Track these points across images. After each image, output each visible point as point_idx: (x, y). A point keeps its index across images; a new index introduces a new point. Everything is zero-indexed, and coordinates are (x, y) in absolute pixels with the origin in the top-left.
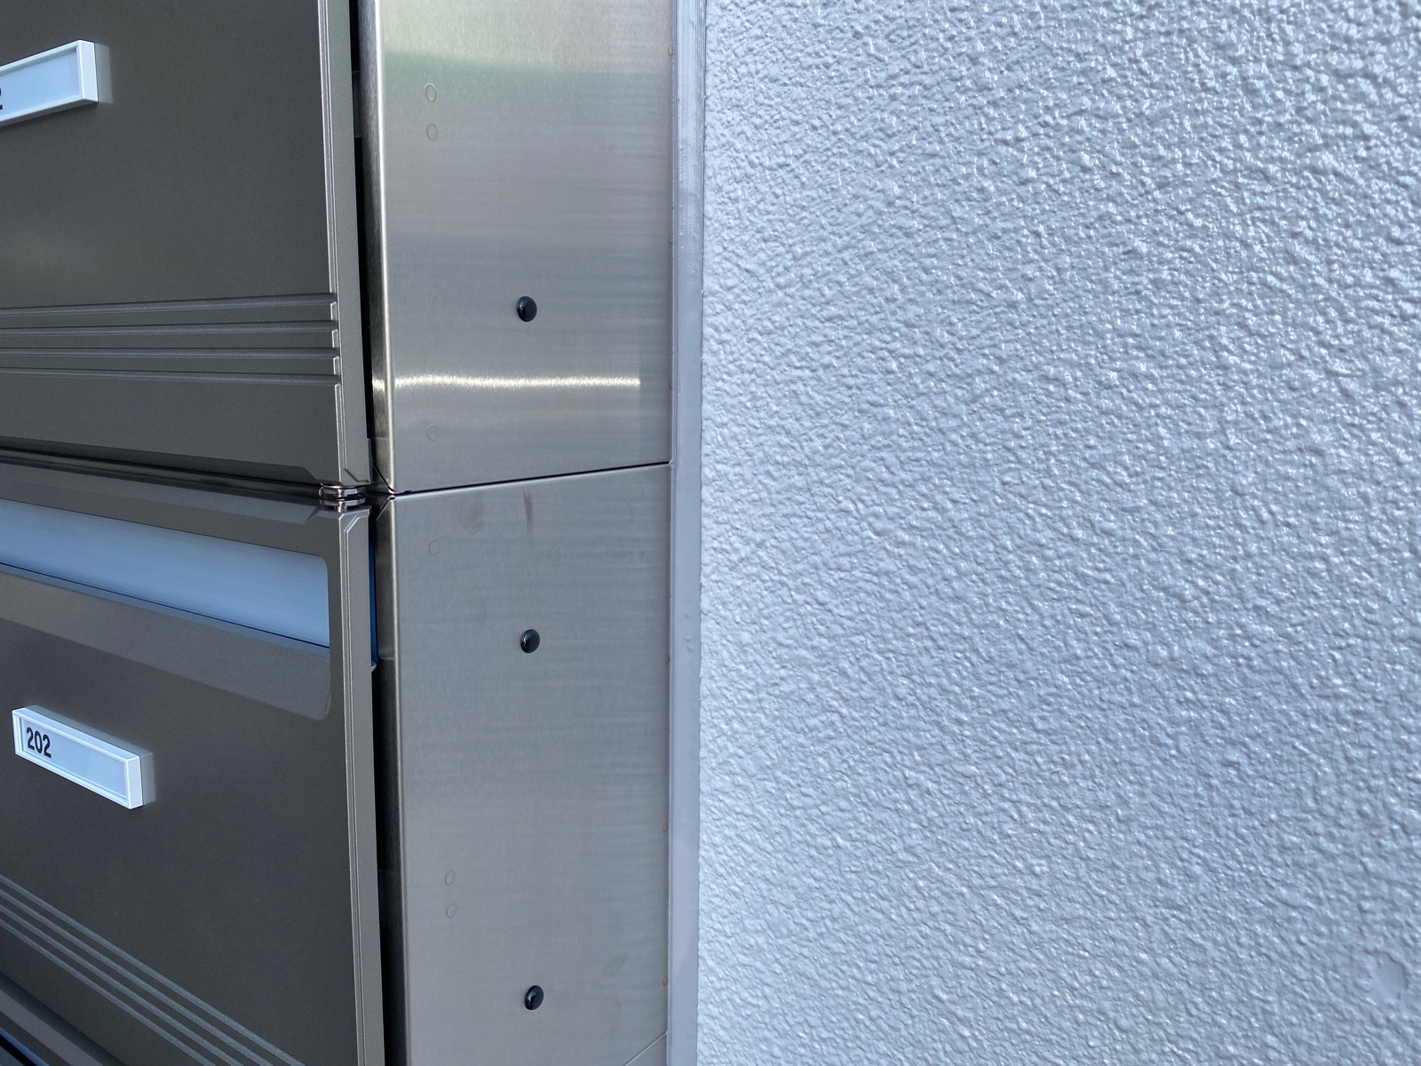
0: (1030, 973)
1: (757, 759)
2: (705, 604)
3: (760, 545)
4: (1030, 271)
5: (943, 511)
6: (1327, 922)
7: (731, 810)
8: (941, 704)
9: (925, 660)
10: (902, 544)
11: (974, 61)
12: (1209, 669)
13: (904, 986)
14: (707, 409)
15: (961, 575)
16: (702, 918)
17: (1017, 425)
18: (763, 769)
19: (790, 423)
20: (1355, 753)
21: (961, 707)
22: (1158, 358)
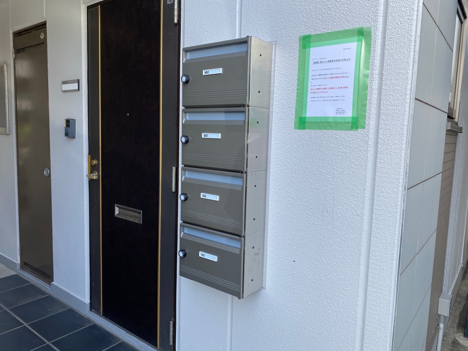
0: (300, 217)
1: (275, 200)
2: (270, 184)
3: (276, 178)
4: (300, 155)
5: (293, 175)
6: (322, 209)
7: (272, 205)
8: (292, 193)
9: (291, 189)
10: (289, 178)
11: (296, 137)
12: (313, 188)
13: (289, 220)
14: (271, 165)
15: (294, 181)
16: (269, 217)
17: (299, 168)
18: (276, 200)
19: (279, 167)
20: (324, 195)
21: (294, 193)
22: (310, 163)
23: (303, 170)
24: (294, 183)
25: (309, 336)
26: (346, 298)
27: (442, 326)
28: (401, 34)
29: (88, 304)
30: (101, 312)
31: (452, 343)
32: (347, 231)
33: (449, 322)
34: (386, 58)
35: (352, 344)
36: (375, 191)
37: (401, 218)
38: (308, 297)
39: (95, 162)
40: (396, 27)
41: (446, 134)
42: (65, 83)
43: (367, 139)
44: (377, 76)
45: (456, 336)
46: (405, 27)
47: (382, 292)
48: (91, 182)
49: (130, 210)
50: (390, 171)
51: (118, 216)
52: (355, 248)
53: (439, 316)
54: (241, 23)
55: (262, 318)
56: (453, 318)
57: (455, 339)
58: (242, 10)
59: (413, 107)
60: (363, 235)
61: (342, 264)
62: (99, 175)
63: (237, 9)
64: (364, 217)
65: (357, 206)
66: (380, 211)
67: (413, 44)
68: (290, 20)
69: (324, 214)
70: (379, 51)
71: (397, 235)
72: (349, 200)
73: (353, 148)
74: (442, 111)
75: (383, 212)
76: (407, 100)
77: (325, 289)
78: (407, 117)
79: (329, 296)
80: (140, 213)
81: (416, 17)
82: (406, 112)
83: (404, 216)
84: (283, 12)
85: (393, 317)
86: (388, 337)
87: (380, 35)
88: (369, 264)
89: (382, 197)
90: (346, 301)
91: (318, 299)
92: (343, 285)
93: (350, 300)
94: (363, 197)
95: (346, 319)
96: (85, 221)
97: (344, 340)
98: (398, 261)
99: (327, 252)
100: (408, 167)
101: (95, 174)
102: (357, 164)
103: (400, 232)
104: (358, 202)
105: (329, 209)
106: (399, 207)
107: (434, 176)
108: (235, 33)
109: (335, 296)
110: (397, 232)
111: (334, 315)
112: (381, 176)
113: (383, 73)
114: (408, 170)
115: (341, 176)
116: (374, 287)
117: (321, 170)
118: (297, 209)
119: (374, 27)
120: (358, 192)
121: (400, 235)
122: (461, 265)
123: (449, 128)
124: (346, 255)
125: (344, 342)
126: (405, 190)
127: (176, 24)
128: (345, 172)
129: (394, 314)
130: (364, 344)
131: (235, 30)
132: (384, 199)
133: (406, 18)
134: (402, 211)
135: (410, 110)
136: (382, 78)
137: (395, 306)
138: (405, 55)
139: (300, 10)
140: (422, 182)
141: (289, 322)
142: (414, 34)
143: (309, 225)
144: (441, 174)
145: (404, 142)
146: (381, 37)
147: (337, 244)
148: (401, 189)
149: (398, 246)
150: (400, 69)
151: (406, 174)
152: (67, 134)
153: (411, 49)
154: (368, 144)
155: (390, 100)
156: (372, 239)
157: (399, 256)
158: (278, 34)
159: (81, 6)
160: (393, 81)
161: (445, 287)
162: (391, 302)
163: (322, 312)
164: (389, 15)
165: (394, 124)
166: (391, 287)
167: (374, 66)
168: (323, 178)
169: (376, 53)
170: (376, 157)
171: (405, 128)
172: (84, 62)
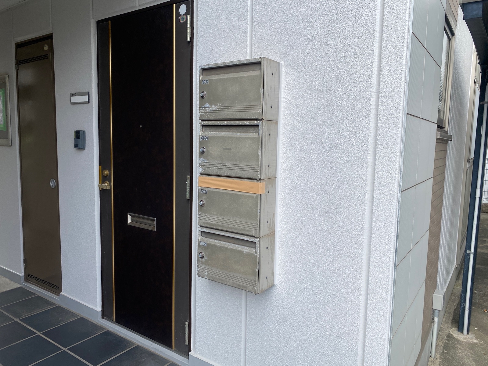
0: (308, 219)
5: (301, 181)
6: (328, 211)
10: (298, 184)
13: (298, 222)
17: (307, 175)
19: (289, 174)
20: (329, 198)
22: (316, 170)
23: (310, 177)
24: (303, 189)
25: (318, 326)
26: (351, 290)
27: (436, 319)
28: (394, 58)
29: (100, 312)
30: (113, 319)
31: (447, 337)
32: (350, 230)
33: (444, 319)
34: (382, 78)
35: (357, 330)
36: (374, 194)
37: (397, 217)
38: (317, 290)
39: (106, 172)
40: (390, 52)
41: (436, 143)
42: (74, 95)
43: (367, 148)
44: (375, 94)
45: (450, 331)
46: (397, 53)
47: (382, 282)
48: (103, 192)
49: (144, 218)
50: (386, 176)
51: (131, 225)
52: (357, 245)
53: (434, 310)
54: (252, 43)
55: (274, 313)
56: (448, 315)
57: (449, 333)
58: (253, 31)
59: (405, 121)
60: (364, 233)
61: (346, 259)
62: (110, 185)
63: (248, 30)
64: (365, 217)
65: (358, 207)
66: (379, 212)
67: (404, 67)
68: (297, 42)
69: (330, 215)
70: (376, 72)
71: (393, 232)
72: (352, 202)
73: (355, 156)
74: (431, 122)
75: (381, 212)
76: (400, 115)
77: (331, 282)
78: (400, 130)
79: (335, 288)
80: (154, 220)
81: (406, 44)
82: (399, 125)
83: (399, 215)
84: (291, 35)
85: (391, 303)
86: (387, 321)
87: (377, 59)
88: (370, 258)
89: (380, 199)
90: (351, 292)
91: (326, 292)
92: (348, 278)
93: (354, 291)
94: (364, 199)
95: (351, 308)
96: (96, 230)
97: (349, 327)
98: (395, 254)
99: (333, 249)
100: (402, 173)
101: (106, 184)
102: (358, 171)
103: (396, 229)
104: (359, 204)
105: (334, 211)
106: (395, 208)
107: (426, 180)
108: (247, 52)
109: (340, 288)
110: (393, 229)
111: (340, 305)
112: (380, 181)
113: (379, 92)
114: (402, 175)
115: (345, 182)
116: (374, 278)
117: (327, 176)
118: (306, 212)
119: (372, 51)
120: (359, 195)
121: (396, 232)
122: (455, 265)
123: (439, 137)
124: (350, 251)
125: (349, 329)
126: (399, 192)
127: (189, 42)
128: (348, 178)
129: (392, 300)
130: (367, 329)
131: (247, 49)
132: (382, 201)
133: (398, 44)
134: (397, 211)
135: (402, 124)
136: (379, 96)
137: (392, 293)
138: (398, 76)
139: (306, 34)
140: (415, 185)
141: (300, 315)
142: (405, 59)
143: (316, 226)
144: (432, 178)
145: (398, 151)
146: (378, 60)
147: (341, 242)
148: (396, 191)
149: (395, 241)
150: (394, 88)
151: (400, 178)
152: (76, 146)
153: (403, 71)
154: (367, 153)
155: (385, 114)
156: (372, 236)
157: (395, 249)
158: (287, 54)
159: (91, 20)
160: (388, 99)
161: (439, 285)
162: (389, 290)
163: (329, 303)
164: (384, 42)
165: (390, 136)
166: (389, 277)
167: (372, 85)
168: (328, 183)
169: (373, 74)
170: (374, 164)
171: (399, 139)
172: (94, 75)
